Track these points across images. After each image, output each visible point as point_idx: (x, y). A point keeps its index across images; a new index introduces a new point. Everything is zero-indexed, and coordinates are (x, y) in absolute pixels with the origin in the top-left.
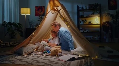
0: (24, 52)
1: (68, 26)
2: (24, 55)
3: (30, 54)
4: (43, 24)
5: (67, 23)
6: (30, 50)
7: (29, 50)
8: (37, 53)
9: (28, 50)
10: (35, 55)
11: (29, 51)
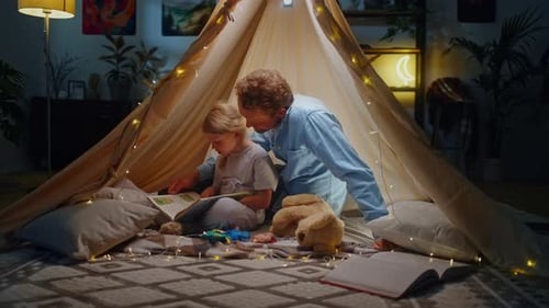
0: (80, 241)
1: (367, 81)
2: (84, 260)
3: (118, 248)
4: (201, 63)
5: (359, 64)
6: (118, 229)
7: (113, 230)
8: (162, 241)
9: (108, 225)
10: (155, 252)
11: (111, 232)
